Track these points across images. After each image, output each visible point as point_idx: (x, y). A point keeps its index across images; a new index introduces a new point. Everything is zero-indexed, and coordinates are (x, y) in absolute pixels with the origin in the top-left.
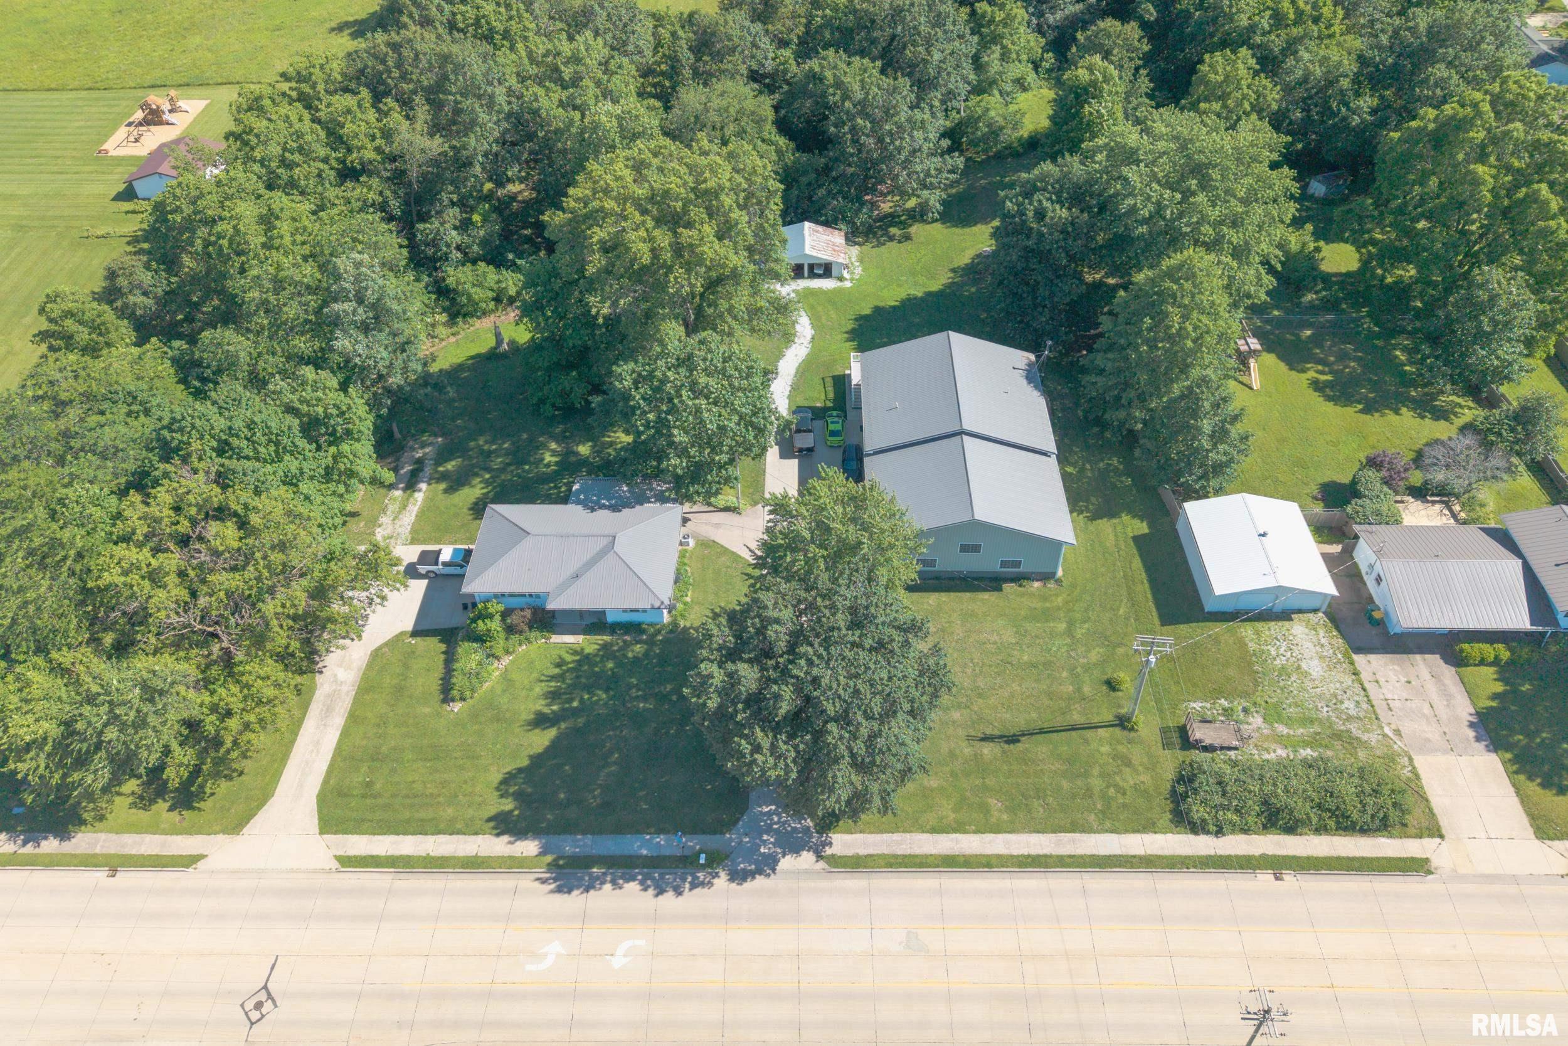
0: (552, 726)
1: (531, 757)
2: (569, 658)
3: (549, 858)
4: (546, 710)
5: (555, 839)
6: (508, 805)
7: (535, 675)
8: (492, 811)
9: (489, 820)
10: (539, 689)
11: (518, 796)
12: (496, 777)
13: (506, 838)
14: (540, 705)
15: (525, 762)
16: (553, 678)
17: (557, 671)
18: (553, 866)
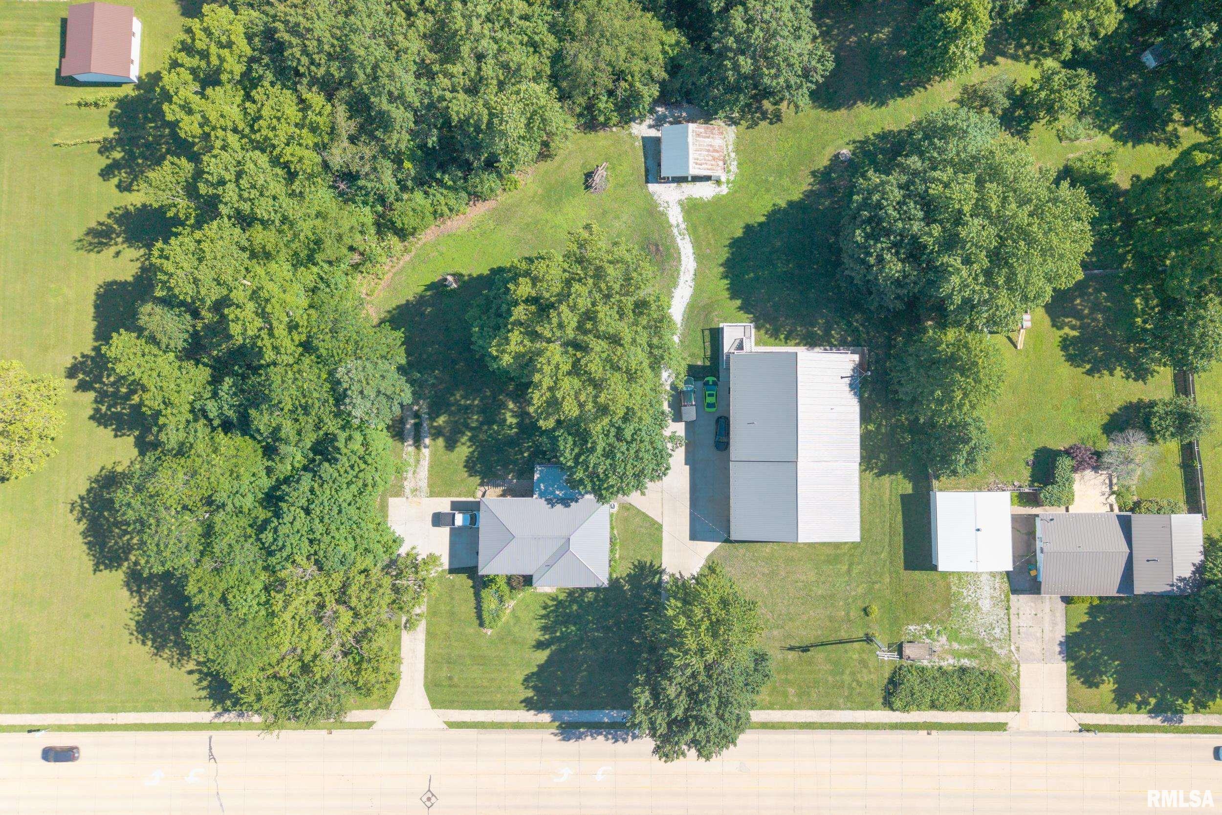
0: (547, 647)
1: (538, 666)
2: (550, 603)
3: (557, 724)
4: (542, 638)
5: (559, 712)
6: (530, 693)
7: (531, 614)
8: (522, 697)
9: (522, 702)
10: (537, 624)
11: (534, 688)
12: (521, 678)
13: (532, 712)
14: (538, 635)
15: (535, 669)
16: (542, 617)
17: (544, 612)
18: (559, 727)
